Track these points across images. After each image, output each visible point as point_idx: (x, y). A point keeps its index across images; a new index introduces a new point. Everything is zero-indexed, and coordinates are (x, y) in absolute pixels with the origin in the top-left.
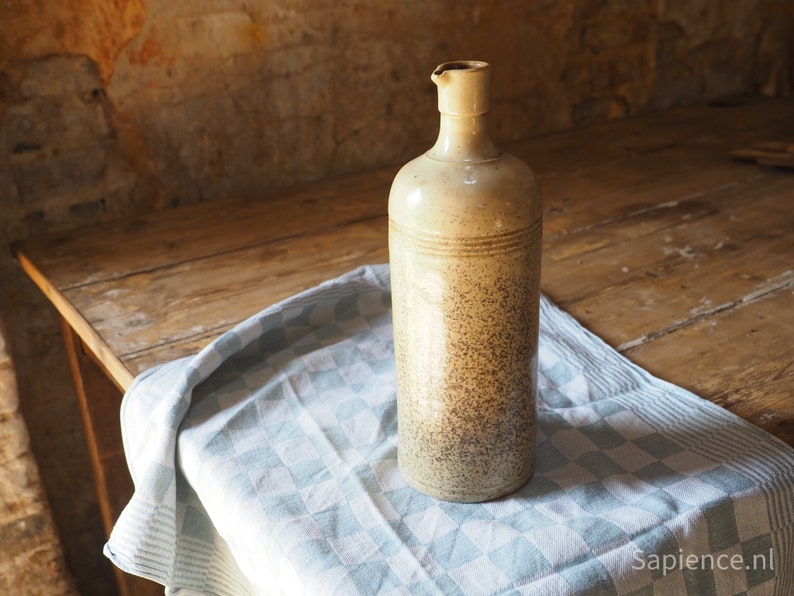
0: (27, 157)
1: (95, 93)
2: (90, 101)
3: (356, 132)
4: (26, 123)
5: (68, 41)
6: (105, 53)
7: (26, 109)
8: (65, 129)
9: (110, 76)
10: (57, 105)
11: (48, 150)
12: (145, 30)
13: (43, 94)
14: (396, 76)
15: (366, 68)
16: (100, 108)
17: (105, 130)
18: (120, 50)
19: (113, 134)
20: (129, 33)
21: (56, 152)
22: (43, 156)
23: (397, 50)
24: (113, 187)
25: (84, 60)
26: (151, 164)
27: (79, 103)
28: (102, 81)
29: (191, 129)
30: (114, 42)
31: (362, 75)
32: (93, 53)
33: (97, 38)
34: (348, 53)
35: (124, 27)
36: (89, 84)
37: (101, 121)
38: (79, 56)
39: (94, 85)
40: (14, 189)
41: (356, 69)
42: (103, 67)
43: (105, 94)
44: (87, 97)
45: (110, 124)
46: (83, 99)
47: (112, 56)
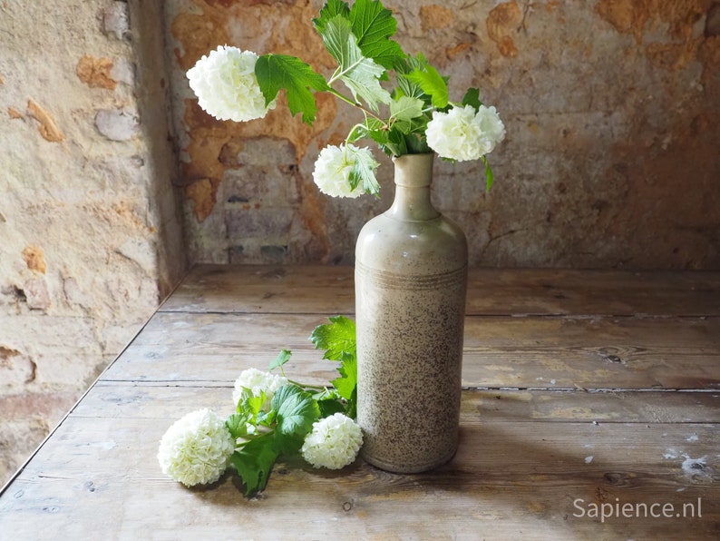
0: (238, 206)
1: (291, 167)
2: (287, 173)
3: (512, 232)
4: (239, 182)
5: (276, 127)
6: (302, 139)
7: (240, 173)
8: (267, 191)
9: (302, 156)
10: (264, 172)
11: (252, 204)
12: (335, 124)
13: (253, 163)
14: (561, 188)
15: (531, 178)
16: (293, 179)
17: (295, 196)
18: (313, 138)
19: (300, 200)
20: (321, 126)
21: (258, 206)
22: (248, 208)
23: (568, 165)
24: (294, 239)
25: (286, 143)
26: (323, 227)
27: (279, 174)
28: (297, 159)
29: (360, 206)
30: (308, 132)
31: (526, 183)
32: (293, 138)
33: (296, 126)
34: (516, 163)
35: (319, 120)
36: (287, 160)
37: (293, 188)
38: (283, 139)
39: (291, 162)
40: (223, 227)
41: (521, 177)
42: (299, 149)
43: (298, 170)
44: (285, 170)
45: (299, 192)
46: (281, 171)
47: (306, 142)
